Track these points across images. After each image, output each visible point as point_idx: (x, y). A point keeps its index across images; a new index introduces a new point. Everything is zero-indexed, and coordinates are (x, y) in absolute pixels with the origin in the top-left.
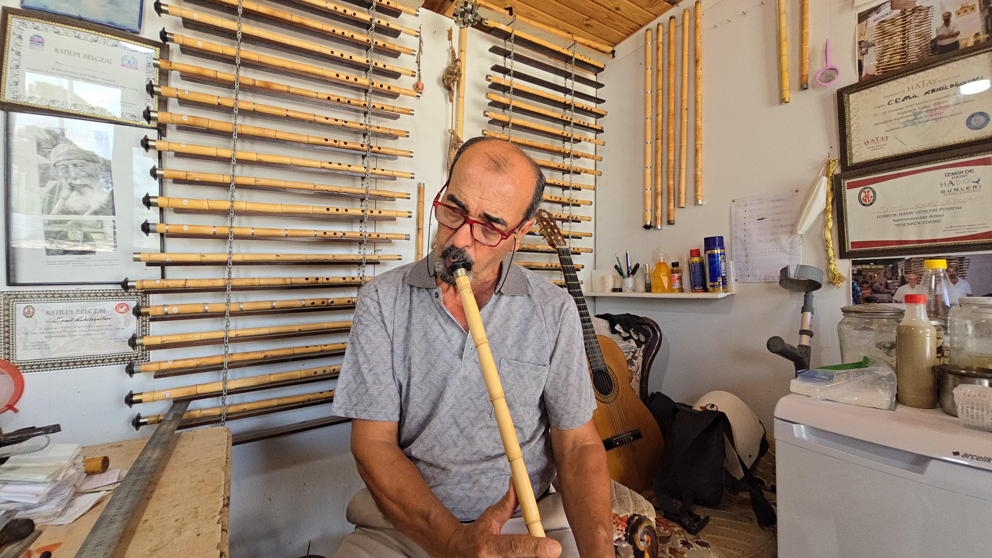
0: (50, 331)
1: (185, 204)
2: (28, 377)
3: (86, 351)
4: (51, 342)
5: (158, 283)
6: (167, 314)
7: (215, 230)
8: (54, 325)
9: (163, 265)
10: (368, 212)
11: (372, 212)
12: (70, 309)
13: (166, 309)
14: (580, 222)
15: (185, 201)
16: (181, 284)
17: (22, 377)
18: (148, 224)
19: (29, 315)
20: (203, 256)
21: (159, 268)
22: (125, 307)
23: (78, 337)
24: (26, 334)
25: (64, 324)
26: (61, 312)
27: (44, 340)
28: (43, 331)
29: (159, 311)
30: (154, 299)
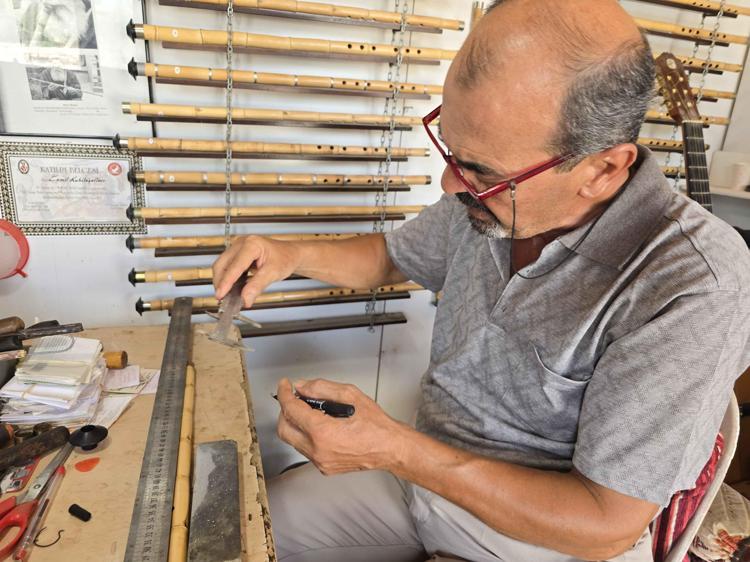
0: (47, 191)
1: (175, 36)
2: (33, 240)
3: (84, 217)
4: (50, 203)
5: (151, 143)
6: (163, 182)
7: (210, 74)
8: (50, 184)
9: (153, 119)
10: (403, 52)
11: (408, 51)
12: (64, 166)
13: (162, 176)
14: (720, 73)
15: (174, 31)
16: (175, 145)
17: (26, 240)
18: (136, 64)
19: (24, 170)
20: (199, 110)
21: (150, 123)
22: (117, 169)
23: (75, 200)
24: (24, 192)
25: (60, 184)
26: (55, 170)
27: (43, 200)
28: (40, 190)
29: (155, 179)
30: (147, 163)
